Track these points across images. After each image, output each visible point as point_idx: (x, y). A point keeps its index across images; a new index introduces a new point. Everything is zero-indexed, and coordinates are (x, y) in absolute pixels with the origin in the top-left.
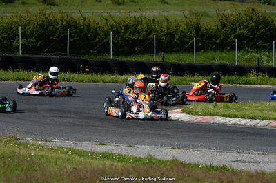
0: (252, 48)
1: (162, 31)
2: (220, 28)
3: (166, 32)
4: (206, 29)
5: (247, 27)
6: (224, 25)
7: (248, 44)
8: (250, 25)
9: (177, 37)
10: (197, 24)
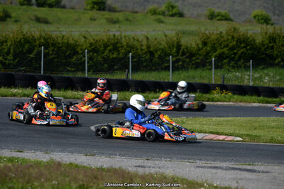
0: (233, 67)
1: (142, 50)
2: (200, 46)
3: (146, 50)
4: (187, 48)
5: (227, 46)
6: (205, 44)
7: (229, 63)
8: (231, 44)
9: (156, 56)
10: (178, 43)
